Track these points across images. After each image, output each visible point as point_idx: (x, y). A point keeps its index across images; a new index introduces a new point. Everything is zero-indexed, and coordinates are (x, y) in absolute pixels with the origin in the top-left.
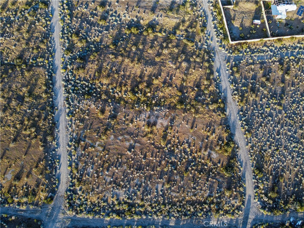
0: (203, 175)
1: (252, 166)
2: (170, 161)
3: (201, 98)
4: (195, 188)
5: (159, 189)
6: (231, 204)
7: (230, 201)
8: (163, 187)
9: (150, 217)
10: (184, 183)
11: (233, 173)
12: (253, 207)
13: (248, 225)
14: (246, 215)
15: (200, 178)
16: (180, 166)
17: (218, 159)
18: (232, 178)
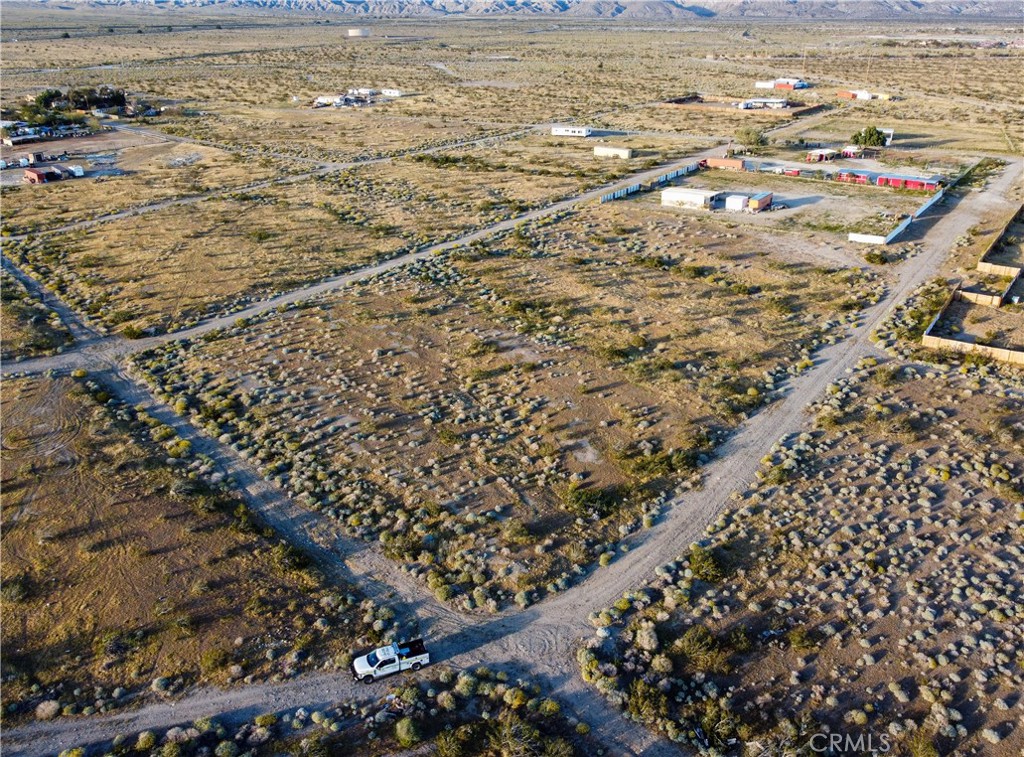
0: (494, 467)
1: (703, 544)
2: (444, 403)
3: (694, 369)
4: (428, 471)
5: (339, 423)
6: (487, 565)
7: (491, 554)
8: (353, 425)
9: (233, 447)
10: (412, 449)
11: (603, 515)
12: (562, 630)
13: (467, 656)
14: (502, 630)
15: (473, 465)
16: (456, 422)
17: (589, 469)
18: (579, 521)
